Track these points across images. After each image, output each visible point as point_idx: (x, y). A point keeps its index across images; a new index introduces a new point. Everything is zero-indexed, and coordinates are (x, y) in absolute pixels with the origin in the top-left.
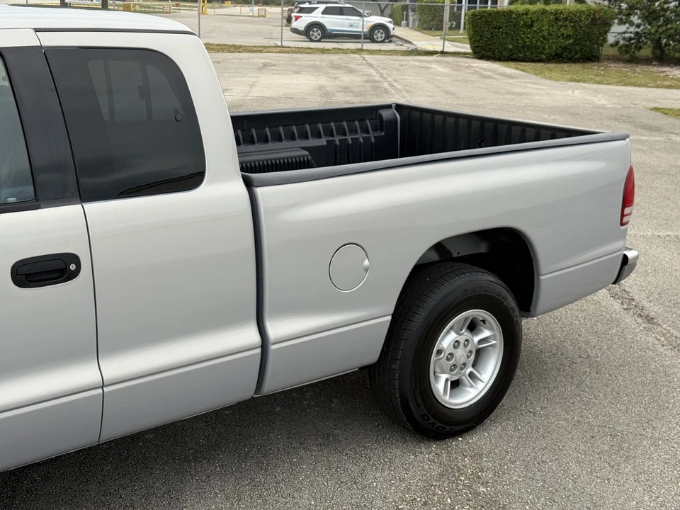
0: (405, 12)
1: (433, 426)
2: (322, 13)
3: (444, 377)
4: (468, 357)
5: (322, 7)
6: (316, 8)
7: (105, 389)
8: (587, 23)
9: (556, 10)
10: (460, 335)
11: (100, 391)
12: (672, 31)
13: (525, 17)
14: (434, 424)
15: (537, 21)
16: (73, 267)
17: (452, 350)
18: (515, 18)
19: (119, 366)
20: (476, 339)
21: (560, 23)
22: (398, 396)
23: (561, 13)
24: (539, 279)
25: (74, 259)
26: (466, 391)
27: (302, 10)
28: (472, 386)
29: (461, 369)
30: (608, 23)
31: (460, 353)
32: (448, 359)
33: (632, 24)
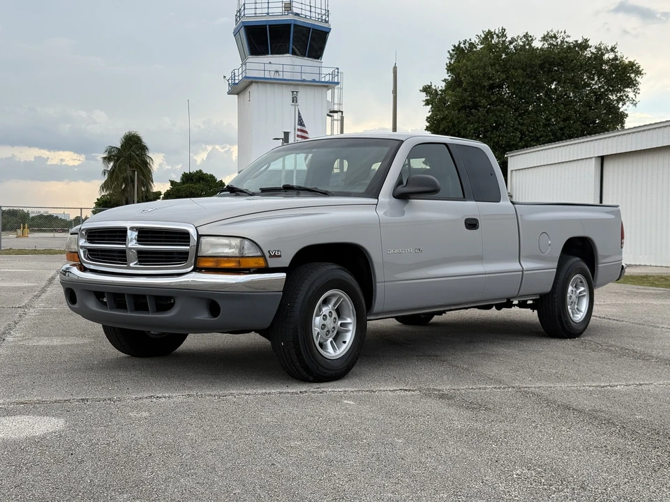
3: (570, 306)
4: (576, 300)
10: (573, 288)
11: (485, 276)
14: (570, 327)
16: (477, 224)
17: (572, 295)
20: (578, 292)
28: (577, 314)
29: (574, 305)
31: (574, 297)
32: (571, 299)
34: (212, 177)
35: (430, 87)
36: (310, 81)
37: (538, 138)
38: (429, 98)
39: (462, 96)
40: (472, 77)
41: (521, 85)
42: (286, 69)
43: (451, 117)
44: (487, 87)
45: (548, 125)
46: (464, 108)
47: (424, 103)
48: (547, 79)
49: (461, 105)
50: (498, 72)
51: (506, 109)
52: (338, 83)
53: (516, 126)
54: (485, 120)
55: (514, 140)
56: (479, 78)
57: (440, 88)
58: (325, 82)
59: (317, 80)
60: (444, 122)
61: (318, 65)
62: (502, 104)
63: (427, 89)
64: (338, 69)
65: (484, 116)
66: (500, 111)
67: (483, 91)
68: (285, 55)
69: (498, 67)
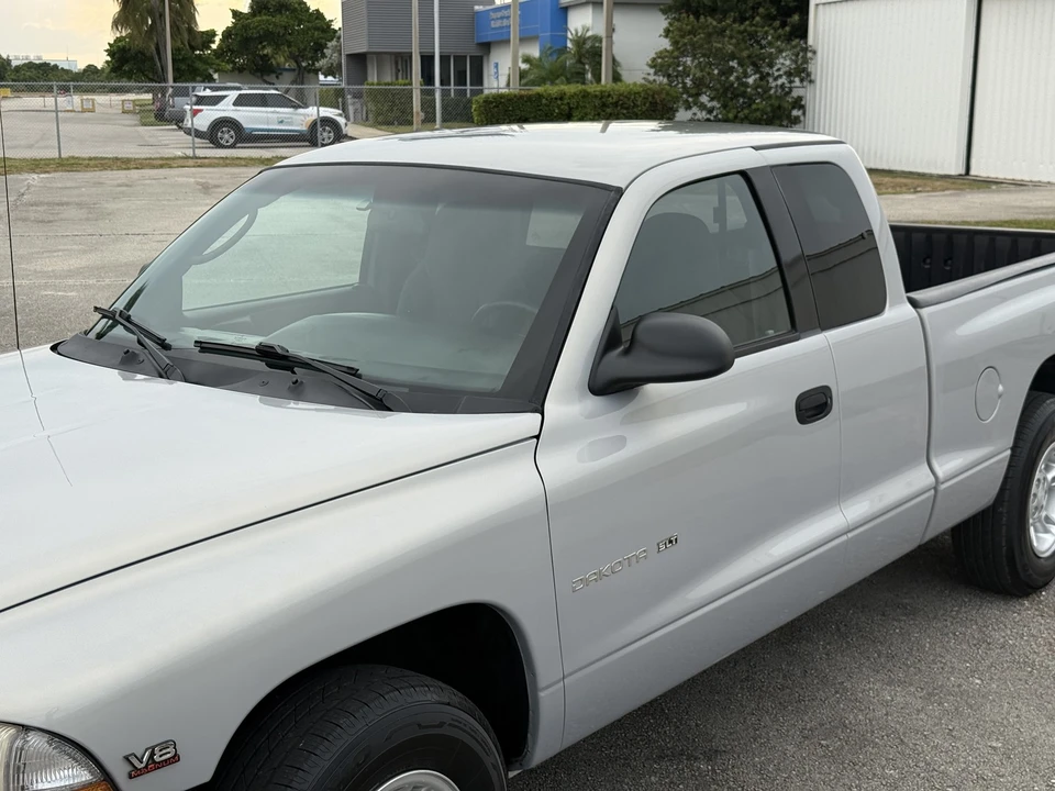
0: (340, 100)
2: (234, 104)
5: (233, 95)
6: (225, 97)
8: (644, 108)
9: (602, 92)
12: (758, 114)
13: (559, 102)
15: (577, 108)
18: (545, 105)
21: (609, 110)
23: (609, 95)
27: (201, 100)
30: (671, 109)
31: (1041, 494)
33: (702, 107)
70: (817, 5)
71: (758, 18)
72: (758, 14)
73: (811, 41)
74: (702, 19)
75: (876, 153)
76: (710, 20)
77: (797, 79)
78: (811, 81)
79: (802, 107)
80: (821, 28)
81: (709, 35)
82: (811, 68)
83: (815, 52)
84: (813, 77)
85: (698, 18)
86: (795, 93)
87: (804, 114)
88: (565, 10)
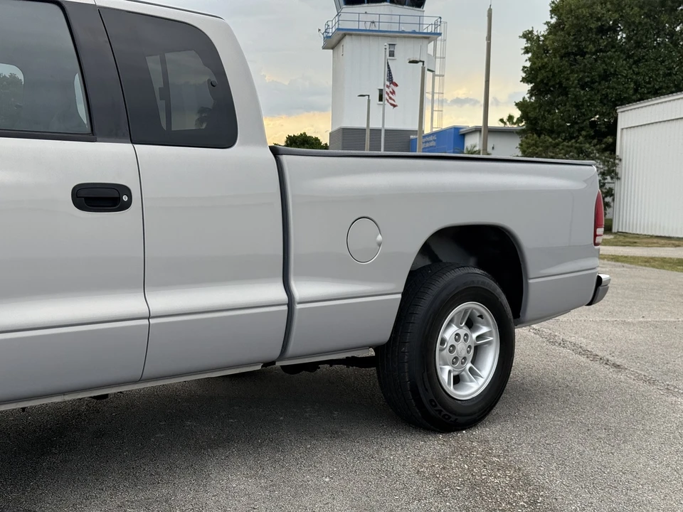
1: (440, 414)
3: (447, 368)
4: (468, 352)
7: (152, 321)
10: (461, 328)
11: (146, 322)
14: (440, 411)
16: (125, 198)
17: (454, 343)
19: (164, 301)
20: (475, 336)
22: (407, 380)
24: (527, 283)
25: (127, 190)
26: (467, 386)
28: (471, 381)
29: (462, 363)
31: (461, 347)
32: (451, 352)
34: (317, 139)
35: (531, 32)
36: (409, 33)
37: (657, 90)
38: (529, 45)
39: (564, 41)
40: (577, 18)
41: (637, 27)
42: (383, 18)
43: (550, 66)
44: (595, 30)
45: (670, 74)
46: (568, 54)
47: (523, 51)
48: (670, 19)
49: (563, 51)
50: (609, 11)
51: (618, 56)
52: (440, 34)
53: (629, 76)
54: (592, 69)
55: (626, 93)
56: (585, 18)
57: (542, 33)
58: (427, 33)
59: (417, 31)
60: (543, 71)
61: (419, 14)
62: (613, 50)
63: (528, 36)
64: (440, 18)
65: (591, 64)
66: (611, 58)
67: (590, 35)
68: (383, 4)
69: (609, 6)
70: (622, 129)
71: (581, 138)
72: (581, 135)
73: (618, 153)
74: (542, 136)
75: (660, 226)
76: (547, 137)
77: (608, 177)
78: (618, 179)
79: (612, 195)
80: (624, 144)
81: (547, 148)
82: (618, 170)
83: (620, 160)
84: (619, 176)
85: (539, 136)
86: (607, 186)
87: (613, 200)
88: (463, 136)
